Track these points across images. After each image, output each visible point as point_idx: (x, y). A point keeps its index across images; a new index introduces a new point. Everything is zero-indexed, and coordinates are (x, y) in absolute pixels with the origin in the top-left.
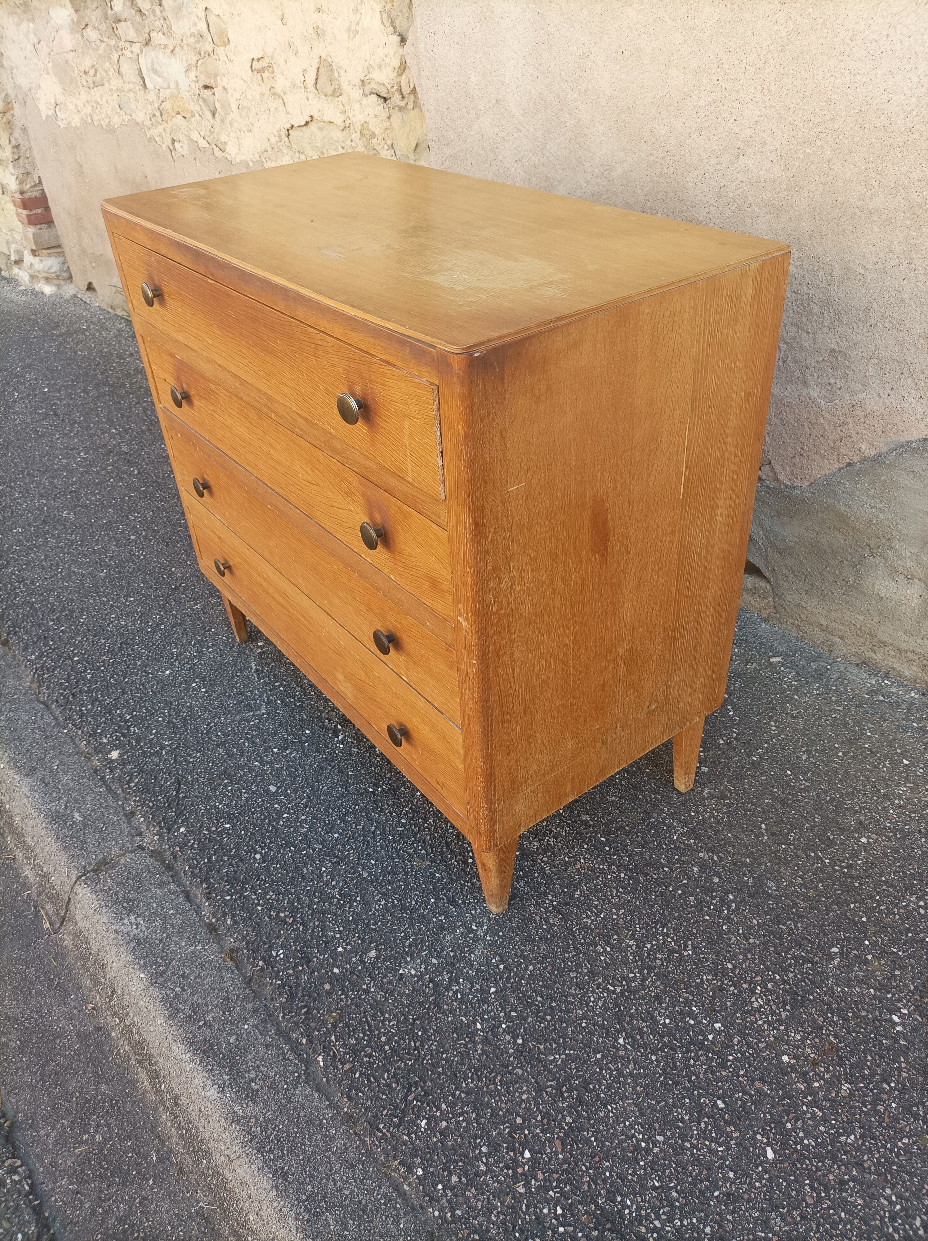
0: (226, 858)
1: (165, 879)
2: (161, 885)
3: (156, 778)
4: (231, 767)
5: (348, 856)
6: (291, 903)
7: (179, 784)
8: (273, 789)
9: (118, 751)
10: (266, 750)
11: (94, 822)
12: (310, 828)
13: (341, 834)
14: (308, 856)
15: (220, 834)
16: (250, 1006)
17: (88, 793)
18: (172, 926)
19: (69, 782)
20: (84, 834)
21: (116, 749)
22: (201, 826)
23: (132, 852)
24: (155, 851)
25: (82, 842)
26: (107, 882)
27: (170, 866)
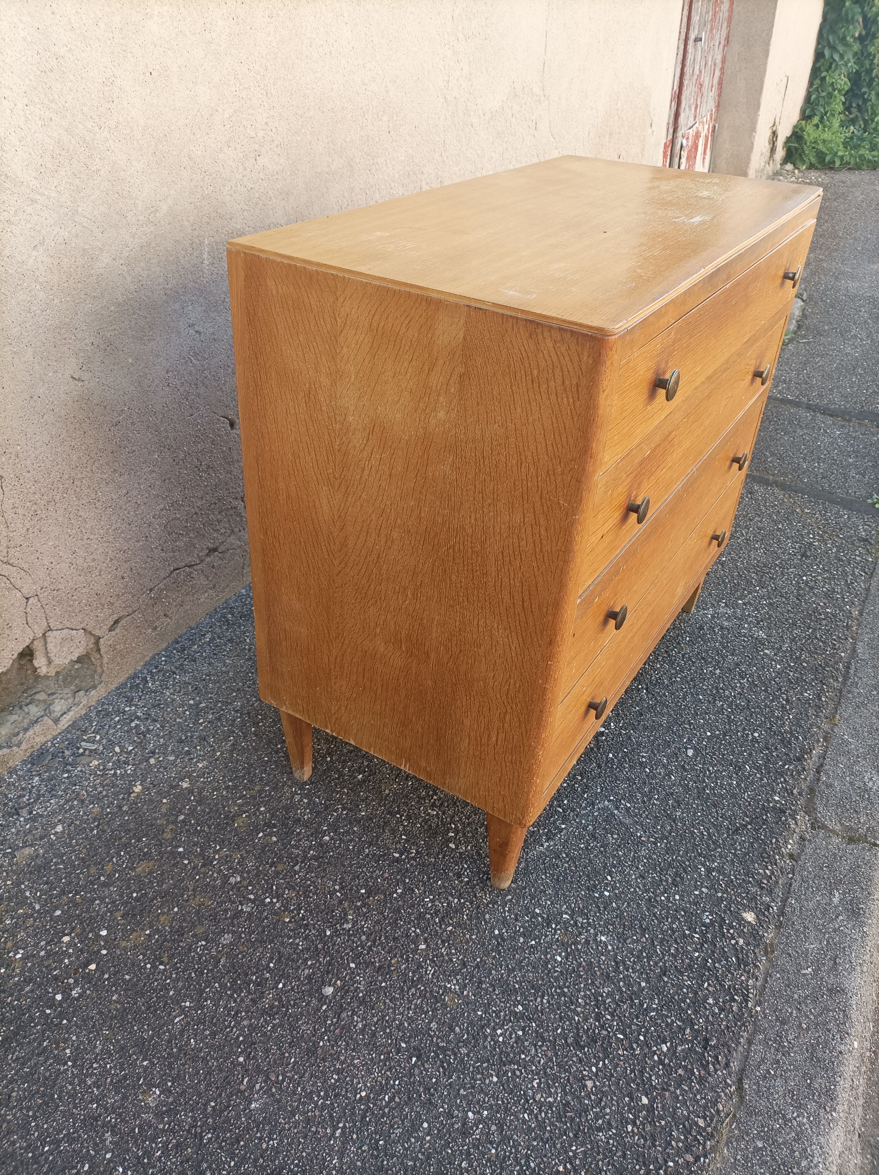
0: (774, 754)
1: (823, 787)
2: (829, 786)
3: (746, 854)
4: (690, 795)
5: (712, 685)
6: (773, 701)
7: (738, 829)
8: (690, 753)
9: (744, 915)
10: (654, 777)
11: (829, 878)
12: (707, 713)
13: (698, 695)
14: (730, 706)
15: (759, 769)
16: (850, 695)
17: (807, 910)
18: (849, 759)
19: (812, 939)
20: (845, 876)
21: (743, 919)
22: (762, 786)
23: (824, 827)
24: (810, 809)
25: (852, 870)
26: (864, 824)
27: (812, 790)
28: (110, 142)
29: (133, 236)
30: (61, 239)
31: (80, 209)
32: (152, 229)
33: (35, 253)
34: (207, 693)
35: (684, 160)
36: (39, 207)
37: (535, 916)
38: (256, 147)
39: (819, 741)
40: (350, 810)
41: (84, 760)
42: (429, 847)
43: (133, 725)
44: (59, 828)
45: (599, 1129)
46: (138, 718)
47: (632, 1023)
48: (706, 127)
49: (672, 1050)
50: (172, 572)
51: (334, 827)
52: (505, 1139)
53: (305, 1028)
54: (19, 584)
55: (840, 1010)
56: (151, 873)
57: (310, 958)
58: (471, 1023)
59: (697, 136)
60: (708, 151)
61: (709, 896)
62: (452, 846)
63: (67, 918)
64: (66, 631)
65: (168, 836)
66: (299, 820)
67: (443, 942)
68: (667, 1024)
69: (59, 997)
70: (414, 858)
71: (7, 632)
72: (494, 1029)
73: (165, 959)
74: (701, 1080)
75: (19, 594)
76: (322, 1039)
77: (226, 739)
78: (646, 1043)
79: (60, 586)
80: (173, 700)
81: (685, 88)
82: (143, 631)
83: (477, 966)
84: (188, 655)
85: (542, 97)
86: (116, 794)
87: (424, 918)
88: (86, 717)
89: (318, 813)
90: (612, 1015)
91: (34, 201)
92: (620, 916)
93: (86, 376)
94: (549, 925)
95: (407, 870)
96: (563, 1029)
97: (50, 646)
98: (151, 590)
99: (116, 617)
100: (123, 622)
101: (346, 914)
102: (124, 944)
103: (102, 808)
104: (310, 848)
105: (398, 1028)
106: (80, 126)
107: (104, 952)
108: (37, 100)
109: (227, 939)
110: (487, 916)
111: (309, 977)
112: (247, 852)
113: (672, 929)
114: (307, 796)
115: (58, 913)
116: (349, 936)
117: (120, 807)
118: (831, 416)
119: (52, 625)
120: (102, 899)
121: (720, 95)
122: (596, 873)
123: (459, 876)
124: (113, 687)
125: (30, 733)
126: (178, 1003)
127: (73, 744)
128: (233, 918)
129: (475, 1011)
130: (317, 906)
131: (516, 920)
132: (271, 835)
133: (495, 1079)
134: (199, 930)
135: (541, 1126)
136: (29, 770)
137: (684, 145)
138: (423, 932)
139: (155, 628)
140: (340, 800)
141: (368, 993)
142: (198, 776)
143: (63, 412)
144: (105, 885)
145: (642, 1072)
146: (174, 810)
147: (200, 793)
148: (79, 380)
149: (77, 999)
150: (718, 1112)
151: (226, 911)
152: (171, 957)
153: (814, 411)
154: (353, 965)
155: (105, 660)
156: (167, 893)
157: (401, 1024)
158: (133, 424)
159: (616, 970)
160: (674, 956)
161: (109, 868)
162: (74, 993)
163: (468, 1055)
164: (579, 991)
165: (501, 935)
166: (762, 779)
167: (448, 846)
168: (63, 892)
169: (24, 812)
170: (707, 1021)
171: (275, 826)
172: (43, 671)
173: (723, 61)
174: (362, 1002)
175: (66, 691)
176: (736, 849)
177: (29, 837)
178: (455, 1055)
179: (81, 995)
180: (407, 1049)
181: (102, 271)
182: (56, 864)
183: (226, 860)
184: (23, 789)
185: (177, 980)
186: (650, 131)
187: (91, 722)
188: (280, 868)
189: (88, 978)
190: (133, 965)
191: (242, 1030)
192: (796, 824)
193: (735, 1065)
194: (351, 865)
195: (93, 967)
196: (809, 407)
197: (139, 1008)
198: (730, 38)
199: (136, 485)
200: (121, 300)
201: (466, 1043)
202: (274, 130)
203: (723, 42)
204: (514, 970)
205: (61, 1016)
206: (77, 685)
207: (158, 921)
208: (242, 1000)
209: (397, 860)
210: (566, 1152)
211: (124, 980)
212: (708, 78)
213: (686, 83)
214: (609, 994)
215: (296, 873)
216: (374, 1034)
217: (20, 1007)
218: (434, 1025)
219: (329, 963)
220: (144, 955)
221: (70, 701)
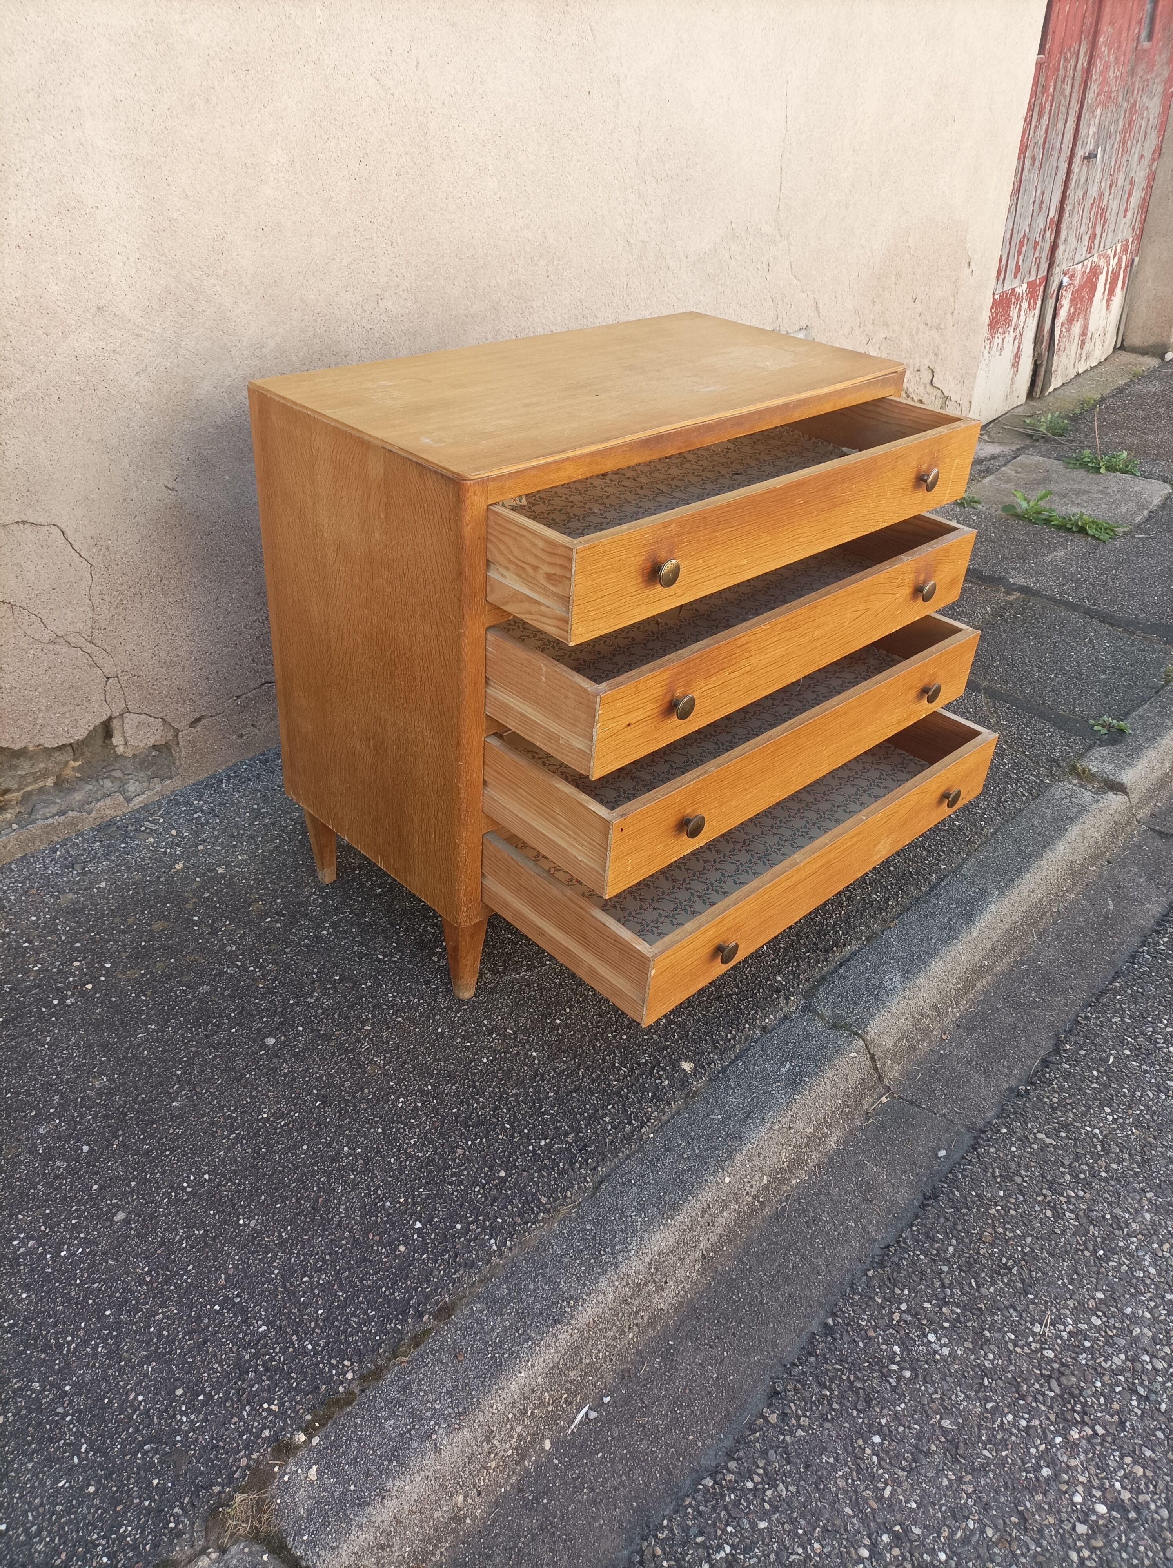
1: (836, 978)
2: (843, 978)
3: (716, 1017)
9: (683, 1063)
11: (789, 1052)
16: (924, 905)
17: (749, 1073)
18: (881, 960)
19: (738, 1095)
20: (807, 1053)
21: (679, 1066)
23: (814, 1011)
24: (809, 994)
25: (817, 1049)
26: (858, 1014)
27: (823, 978)
28: (218, 287)
29: (237, 368)
30: (162, 369)
31: (183, 344)
32: (257, 362)
33: (137, 379)
34: (272, 801)
35: (1066, 303)
36: (143, 340)
37: (481, 1024)
38: (379, 291)
39: (860, 939)
40: (356, 915)
41: (142, 836)
42: (413, 955)
43: (196, 816)
44: (103, 885)
45: (451, 1184)
46: (202, 811)
47: (524, 1118)
48: (1114, 262)
49: (549, 1146)
50: (263, 684)
51: (334, 926)
52: (365, 1171)
53: (239, 1063)
54: (100, 662)
55: (727, 1150)
56: (163, 931)
57: (267, 1017)
58: (380, 1090)
59: (1095, 272)
60: (1119, 293)
61: (656, 1043)
62: (435, 959)
63: (83, 950)
64: (143, 716)
65: (189, 906)
66: (307, 914)
67: (388, 1028)
68: (556, 1128)
69: (55, 1002)
70: (395, 962)
71: (86, 704)
72: (399, 1097)
73: (148, 993)
74: (561, 1173)
75: (99, 672)
76: (250, 1073)
77: (272, 841)
78: (528, 1136)
79: (141, 673)
80: (239, 802)
81: (1067, 215)
82: (227, 735)
83: (409, 1051)
84: (270, 767)
85: (778, 237)
86: (159, 867)
87: (380, 1008)
88: (159, 804)
89: (326, 912)
90: (509, 1110)
91: (139, 336)
92: (561, 1041)
93: (180, 487)
94: (490, 1034)
95: (384, 970)
96: (459, 1110)
97: (126, 727)
98: (238, 697)
99: (197, 715)
100: (204, 721)
101: (313, 992)
102: (120, 976)
103: (144, 876)
104: (307, 937)
105: (317, 1079)
106: (188, 275)
107: (103, 979)
108: (148, 254)
109: (205, 989)
110: (437, 1017)
111: (259, 1030)
112: (251, 930)
113: (604, 1061)
114: (323, 897)
115: (78, 945)
116: (308, 1007)
117: (158, 878)
118: (1112, 625)
119: (130, 707)
120: (116, 941)
121: (1144, 221)
122: (557, 1003)
123: (428, 982)
124: (190, 782)
125: (101, 803)
126: (146, 1025)
127: (138, 823)
128: (215, 975)
129: (388, 1082)
130: (291, 981)
131: (462, 1025)
132: (277, 922)
133: (380, 1130)
134: (186, 979)
135: (401, 1170)
136: (94, 836)
137: (1065, 284)
138: (373, 1018)
139: (241, 736)
140: (350, 906)
141: (304, 1050)
142: (235, 866)
143: (155, 517)
144: (123, 932)
145: (511, 1154)
146: (203, 887)
147: (230, 879)
148: (173, 489)
149: (69, 1006)
150: (565, 1197)
151: (213, 969)
152: (153, 993)
153: (1092, 618)
154: (300, 1029)
155: (183, 754)
156: (171, 947)
157: (321, 1077)
158: (226, 536)
159: (533, 1079)
160: (593, 1080)
161: (130, 920)
162: (68, 1002)
163: (366, 1110)
164: (489, 1086)
165: (442, 1033)
166: (774, 960)
167: (430, 959)
168: (88, 931)
169: (78, 868)
170: (595, 1133)
171: (284, 915)
172: (121, 750)
173: (1151, 178)
174: (296, 1055)
175: (142, 774)
176: (708, 1012)
177: (76, 887)
178: (355, 1107)
179: (73, 1004)
180: (317, 1095)
181: (202, 397)
182: (90, 910)
183: (230, 934)
184: (84, 850)
185: (152, 1009)
186: (967, 271)
187: (160, 807)
188: (273, 947)
189: (83, 994)
190: (121, 992)
191: (189, 1053)
192: (787, 1003)
193: (602, 1171)
194: (335, 957)
195: (89, 986)
196: (1088, 612)
197: (114, 1022)
198: (1163, 150)
199: (227, 593)
200: (219, 422)
201: (368, 1101)
202: (400, 276)
203: (1148, 156)
204: (439, 1060)
205: (52, 1015)
206: (153, 772)
207: (154, 966)
208: (198, 1034)
209: (379, 961)
210: (413, 1191)
211: (110, 1001)
212: (1117, 202)
213: (1068, 209)
214: (516, 1095)
215: (285, 953)
216: (294, 1079)
217: (24, 1003)
218: (347, 1084)
219: (281, 1023)
220: (133, 987)
221: (145, 785)
